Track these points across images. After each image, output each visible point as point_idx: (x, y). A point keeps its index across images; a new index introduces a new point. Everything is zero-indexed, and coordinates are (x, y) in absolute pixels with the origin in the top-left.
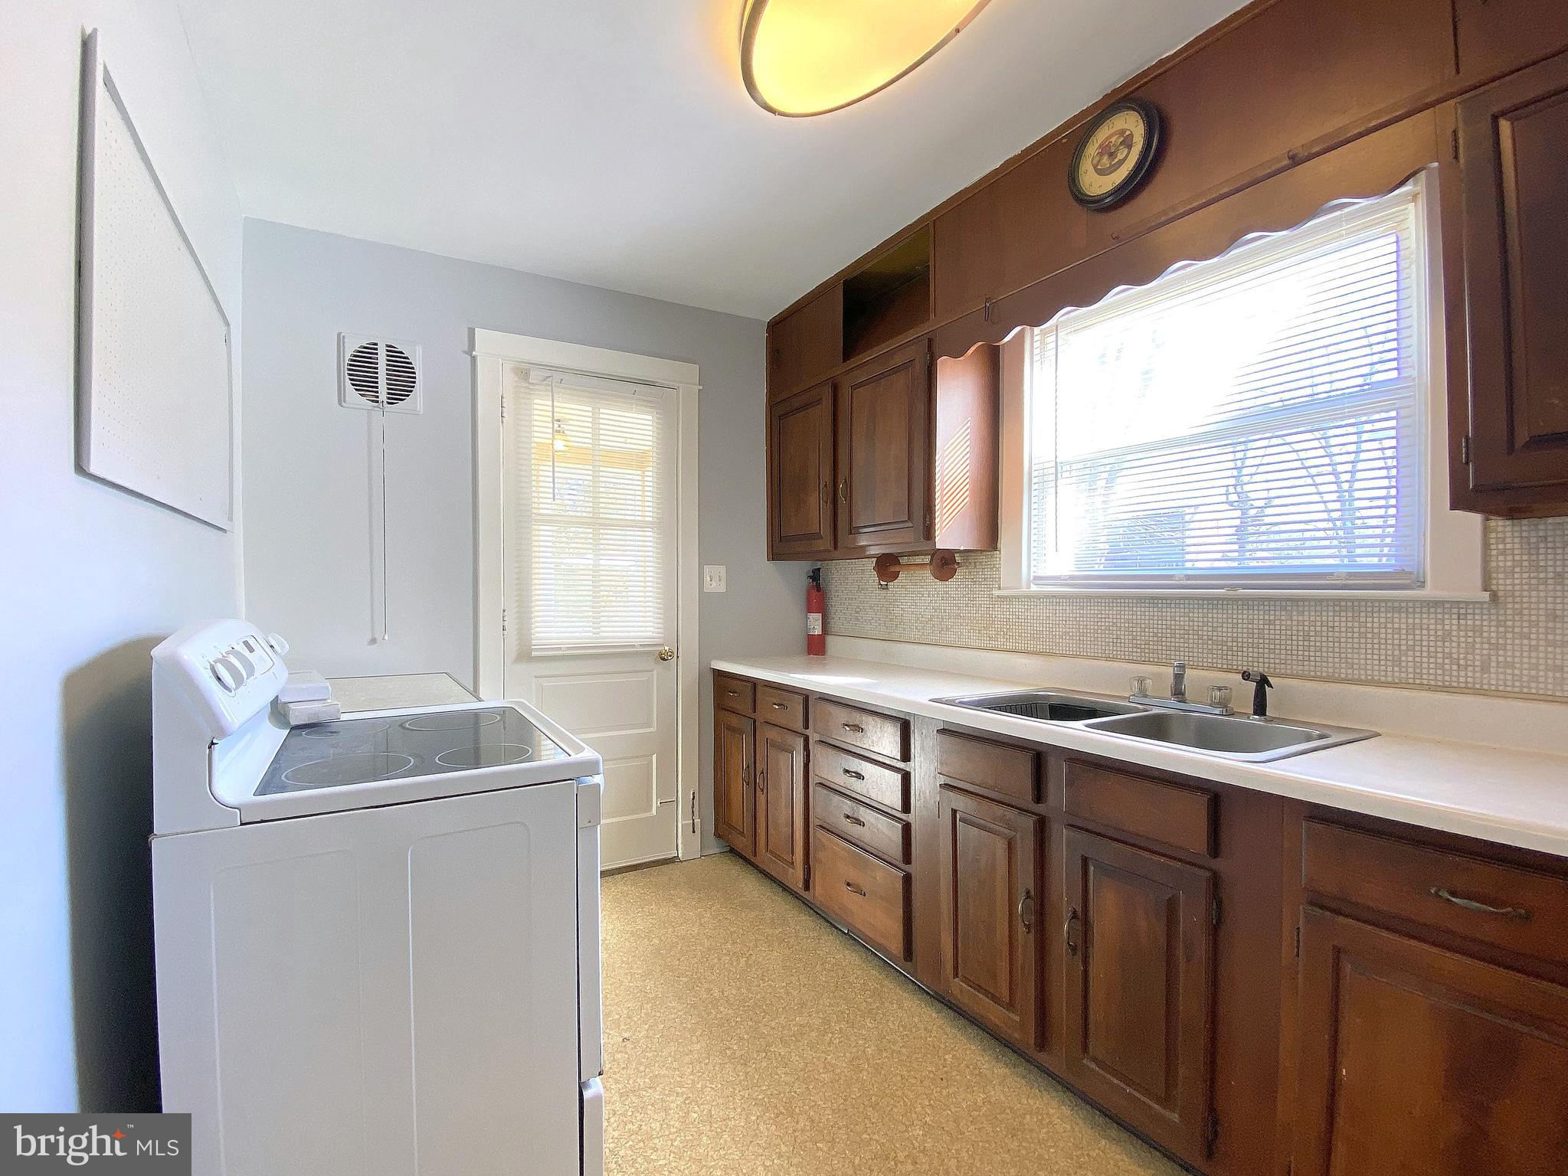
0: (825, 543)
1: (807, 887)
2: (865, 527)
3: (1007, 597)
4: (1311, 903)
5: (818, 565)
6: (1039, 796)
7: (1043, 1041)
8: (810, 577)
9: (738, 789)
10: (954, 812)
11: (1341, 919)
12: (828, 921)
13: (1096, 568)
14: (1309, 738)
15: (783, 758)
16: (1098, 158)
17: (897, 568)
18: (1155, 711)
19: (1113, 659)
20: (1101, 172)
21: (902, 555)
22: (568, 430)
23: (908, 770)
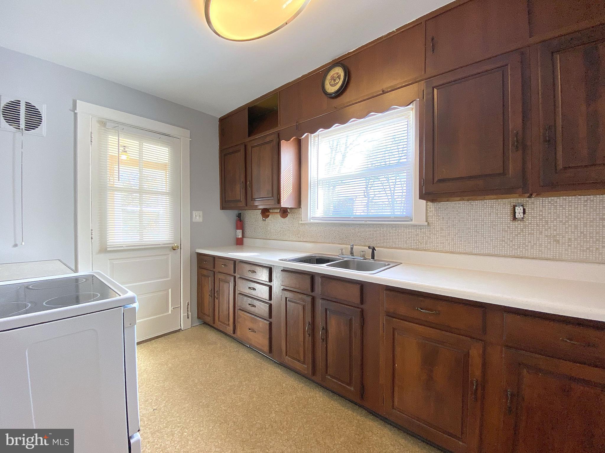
0: (243, 204)
1: (234, 332)
2: (258, 198)
3: (303, 224)
4: (387, 315)
5: (240, 212)
6: (313, 290)
7: (314, 373)
8: (237, 216)
9: (207, 299)
10: (286, 298)
11: (394, 319)
12: (242, 344)
13: (330, 215)
14: (385, 266)
15: (226, 286)
16: (330, 80)
17: (269, 214)
18: (346, 259)
19: (334, 243)
20: (332, 85)
21: (270, 209)
22: (129, 151)
23: (271, 285)
